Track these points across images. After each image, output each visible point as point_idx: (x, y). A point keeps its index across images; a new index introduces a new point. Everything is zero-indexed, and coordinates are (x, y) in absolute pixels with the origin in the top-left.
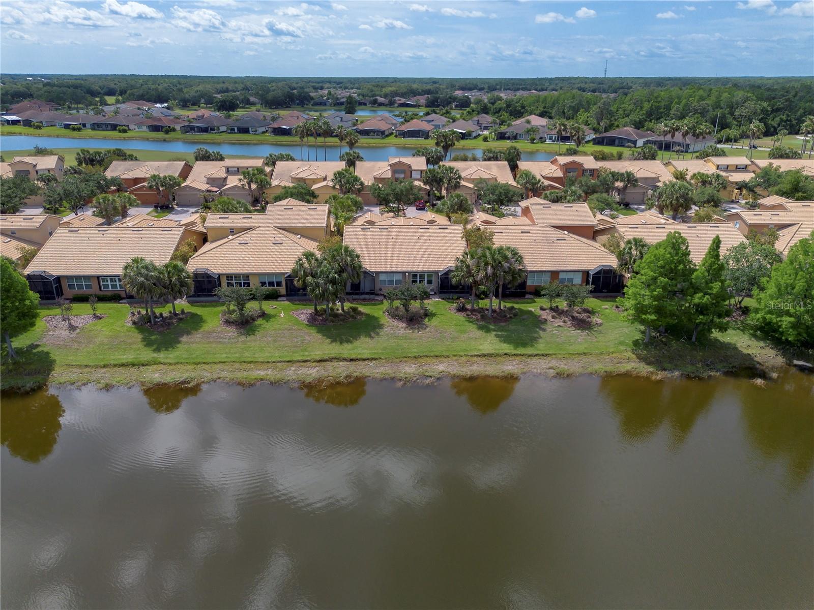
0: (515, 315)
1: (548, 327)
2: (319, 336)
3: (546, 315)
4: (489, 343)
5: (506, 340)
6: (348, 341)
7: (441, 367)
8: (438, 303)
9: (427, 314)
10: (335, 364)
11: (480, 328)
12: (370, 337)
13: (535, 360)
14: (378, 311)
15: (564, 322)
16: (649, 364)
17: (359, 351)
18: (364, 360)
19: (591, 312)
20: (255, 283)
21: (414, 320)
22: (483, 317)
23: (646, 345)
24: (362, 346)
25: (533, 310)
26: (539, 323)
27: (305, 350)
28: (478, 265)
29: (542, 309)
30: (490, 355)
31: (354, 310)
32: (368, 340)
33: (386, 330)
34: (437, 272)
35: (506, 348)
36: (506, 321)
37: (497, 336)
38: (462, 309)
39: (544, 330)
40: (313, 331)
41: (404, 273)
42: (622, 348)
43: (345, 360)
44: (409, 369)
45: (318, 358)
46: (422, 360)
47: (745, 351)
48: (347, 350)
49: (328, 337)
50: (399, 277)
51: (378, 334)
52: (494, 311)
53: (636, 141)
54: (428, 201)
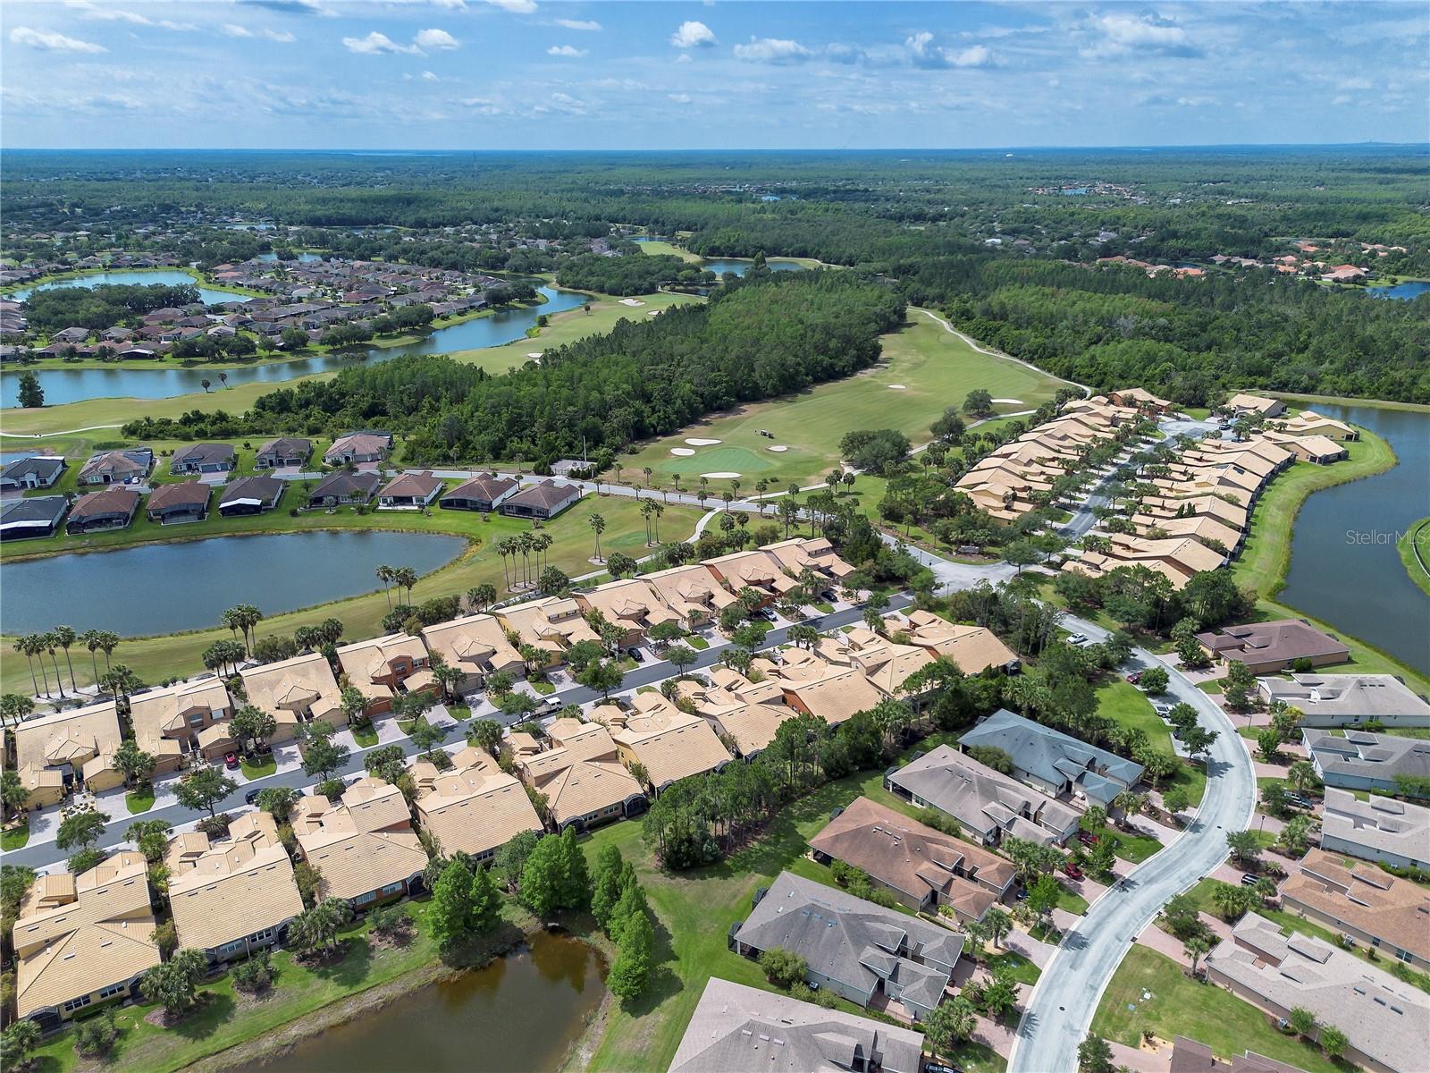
0: (348, 949)
1: (376, 954)
2: (181, 1038)
3: (374, 940)
4: (330, 990)
5: (342, 982)
6: (209, 1034)
7: (294, 1031)
8: (279, 955)
9: (274, 975)
10: (203, 1062)
11: (320, 976)
12: (227, 1022)
13: (367, 995)
14: (225, 986)
15: (389, 943)
16: (450, 966)
17: (222, 1041)
18: (227, 1049)
19: (408, 922)
20: (95, 1000)
21: (261, 988)
22: (323, 962)
23: (449, 946)
24: (223, 1034)
25: (362, 936)
26: (367, 950)
27: (173, 1059)
28: (310, 928)
29: (371, 933)
30: (332, 1003)
31: (205, 995)
32: (226, 1026)
33: (240, 1008)
34: (274, 927)
35: (344, 991)
36: (342, 959)
37: (335, 980)
38: (303, 958)
39: (373, 958)
40: (173, 1034)
41: (243, 939)
42: (432, 956)
43: (211, 1055)
44: (268, 1044)
45: (186, 1063)
46: (277, 1031)
47: (518, 926)
48: (209, 1044)
49: (189, 1036)
50: (239, 943)
51: (233, 1016)
52: (330, 950)
53: (491, 503)
54: (240, 751)
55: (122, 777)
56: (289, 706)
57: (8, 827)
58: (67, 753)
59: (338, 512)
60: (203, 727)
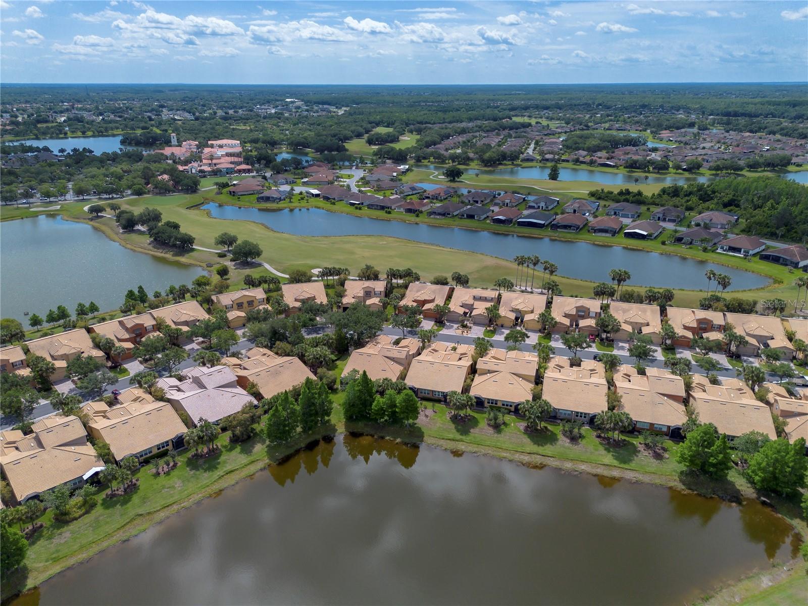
0: (625, 445)
1: (640, 455)
2: (529, 440)
3: (641, 448)
4: (608, 458)
5: (616, 458)
6: (542, 446)
7: (583, 467)
8: (588, 429)
9: (581, 437)
10: (536, 456)
11: (606, 449)
12: (552, 445)
13: (628, 472)
14: (557, 429)
15: (649, 453)
16: (684, 484)
17: (547, 451)
18: (548, 456)
19: (665, 450)
20: (499, 404)
21: (574, 439)
22: (609, 443)
23: (687, 475)
24: (548, 449)
25: (635, 443)
26: (635, 451)
27: (523, 446)
28: (608, 420)
29: (640, 443)
30: (608, 465)
31: (546, 428)
32: (551, 446)
33: (560, 442)
34: (589, 414)
35: (616, 463)
36: (620, 448)
37: (613, 455)
38: (599, 437)
39: (637, 456)
40: (526, 436)
41: (572, 411)
42: (674, 473)
43: (540, 455)
44: (568, 465)
45: (528, 452)
46: (575, 462)
47: (738, 487)
48: (540, 450)
49: (533, 442)
50: (570, 413)
51: (555, 444)
52: (614, 440)
53: (799, 262)
54: (598, 336)
55: (540, 327)
56: (630, 323)
57: (488, 329)
58: (520, 307)
59: (690, 248)
60: (583, 317)
